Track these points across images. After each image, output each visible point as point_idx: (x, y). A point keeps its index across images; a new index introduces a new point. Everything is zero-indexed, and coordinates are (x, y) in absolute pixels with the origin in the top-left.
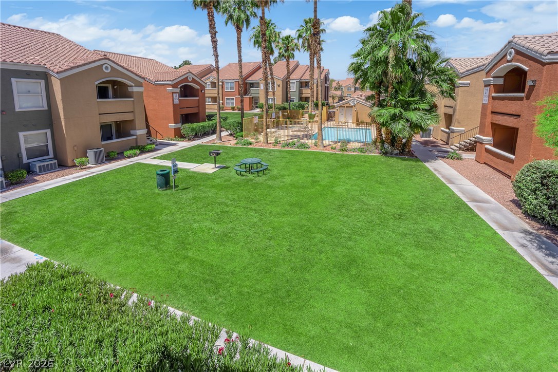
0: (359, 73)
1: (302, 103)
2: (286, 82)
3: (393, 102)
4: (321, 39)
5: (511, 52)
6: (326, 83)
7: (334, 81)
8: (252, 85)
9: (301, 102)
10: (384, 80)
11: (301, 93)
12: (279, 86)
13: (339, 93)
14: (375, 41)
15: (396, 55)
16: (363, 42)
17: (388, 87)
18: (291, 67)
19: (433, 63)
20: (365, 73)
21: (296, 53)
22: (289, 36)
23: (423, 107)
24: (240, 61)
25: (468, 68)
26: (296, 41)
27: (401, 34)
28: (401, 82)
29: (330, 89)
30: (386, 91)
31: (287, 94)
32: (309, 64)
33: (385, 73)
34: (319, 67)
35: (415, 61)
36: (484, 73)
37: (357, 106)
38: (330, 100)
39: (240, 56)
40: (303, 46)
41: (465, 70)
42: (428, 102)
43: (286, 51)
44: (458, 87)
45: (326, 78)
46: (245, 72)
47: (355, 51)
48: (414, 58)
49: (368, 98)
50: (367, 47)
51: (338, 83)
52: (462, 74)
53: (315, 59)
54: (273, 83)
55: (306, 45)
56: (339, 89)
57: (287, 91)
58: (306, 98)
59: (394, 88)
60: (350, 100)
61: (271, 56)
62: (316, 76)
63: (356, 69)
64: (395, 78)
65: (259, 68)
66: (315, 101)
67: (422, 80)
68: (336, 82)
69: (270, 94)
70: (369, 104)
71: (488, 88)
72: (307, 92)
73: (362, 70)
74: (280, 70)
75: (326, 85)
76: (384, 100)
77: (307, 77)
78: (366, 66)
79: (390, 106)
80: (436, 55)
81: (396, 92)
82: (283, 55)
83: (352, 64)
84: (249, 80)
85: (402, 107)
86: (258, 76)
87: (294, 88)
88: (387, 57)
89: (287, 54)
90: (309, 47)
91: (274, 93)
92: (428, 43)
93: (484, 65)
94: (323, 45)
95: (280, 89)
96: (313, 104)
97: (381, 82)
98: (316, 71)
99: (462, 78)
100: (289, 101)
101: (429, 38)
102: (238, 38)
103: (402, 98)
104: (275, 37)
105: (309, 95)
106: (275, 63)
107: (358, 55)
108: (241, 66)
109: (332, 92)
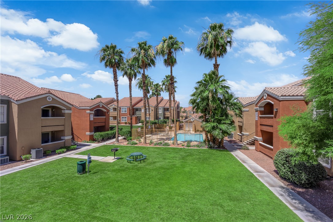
0: (195, 104)
1: (165, 120)
2: (156, 108)
3: (213, 120)
4: (175, 86)
5: (265, 95)
6: (178, 109)
7: (182, 108)
8: (137, 110)
9: (164, 119)
10: (208, 108)
11: (164, 114)
12: (152, 110)
13: (185, 114)
14: (202, 88)
15: (212, 96)
16: (196, 89)
17: (210, 112)
18: (159, 100)
19: (230, 100)
20: (198, 104)
21: (162, 93)
22: (158, 84)
23: (228, 122)
24: (131, 96)
25: (247, 103)
26: (161, 86)
27: (214, 85)
28: (215, 109)
29: (180, 112)
30: (209, 114)
31: (157, 115)
32: (169, 99)
33: (208, 104)
34: (174, 100)
35: (222, 98)
36: (254, 105)
37: (195, 122)
38: (181, 118)
39: (131, 94)
40: (165, 89)
41: (246, 103)
42: (230, 120)
43: (156, 92)
44: (244, 112)
45: (178, 106)
46: (133, 102)
47: (192, 93)
48: (221, 97)
49: (200, 117)
50: (198, 91)
51: (184, 109)
52: (245, 105)
53: (172, 96)
54: (149, 109)
55: (167, 89)
56: (185, 112)
57: (157, 114)
58: (167, 117)
59: (212, 112)
60: (191, 119)
61: (148, 94)
62: (172, 105)
63: (193, 102)
64: (213, 107)
65: (141, 100)
66: (172, 119)
67: (226, 109)
68: (183, 108)
69: (148, 115)
70: (201, 120)
71: (257, 112)
72: (168, 114)
73: (196, 103)
74: (153, 102)
75: (178, 110)
76: (208, 118)
77: (167, 106)
78: (198, 101)
79: (211, 121)
80: (232, 96)
81: (214, 114)
82: (155, 94)
83: (191, 99)
84: (135, 107)
85: (217, 122)
86: (141, 105)
87: (160, 112)
88: (208, 96)
90: (168, 89)
91: (149, 114)
92: (227, 90)
93: (254, 101)
94: (176, 89)
95: (153, 112)
96: (171, 121)
97: (206, 109)
98: (173, 103)
99: (245, 107)
100: (158, 119)
101: (228, 87)
102: (130, 84)
103: (217, 117)
104: (150, 84)
105: (169, 116)
106: (150, 98)
107: (194, 95)
108: (131, 99)
109: (181, 114)
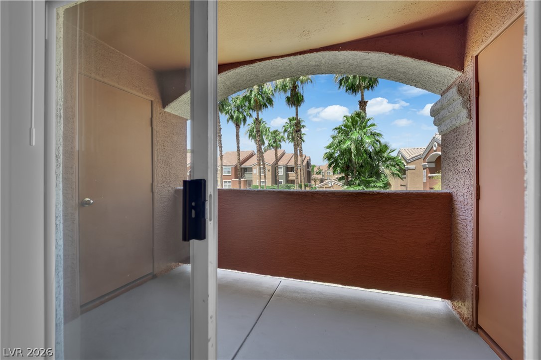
0: (332, 160)
1: (289, 185)
2: (275, 167)
3: (357, 182)
4: (302, 133)
5: (435, 145)
6: (308, 168)
7: (316, 166)
8: (246, 170)
9: (287, 184)
10: (350, 165)
11: (287, 176)
12: (269, 171)
13: (320, 177)
14: (342, 137)
15: (356, 147)
16: (334, 137)
17: (353, 171)
18: (279, 155)
19: (384, 153)
20: (336, 160)
21: (283, 144)
22: (277, 131)
23: (380, 185)
24: (239, 150)
25: (413, 156)
26: (282, 134)
27: (359, 133)
28: (362, 167)
29: (311, 172)
30: (352, 173)
31: (276, 177)
32: (294, 153)
33: (350, 160)
34: (301, 156)
36: (422, 159)
37: (334, 186)
38: (313, 183)
39: (238, 147)
40: (288, 138)
41: (411, 157)
42: (383, 181)
43: (274, 142)
44: (408, 170)
45: (308, 164)
46: (242, 158)
47: (328, 144)
48: (370, 149)
49: (340, 179)
50: (336, 141)
51: (319, 168)
52: (409, 160)
53: (298, 148)
54: (264, 168)
55: (291, 137)
56: (320, 173)
57: (276, 175)
58: (292, 180)
59: (357, 171)
60: (328, 182)
61: (262, 147)
62: (299, 163)
63: (329, 157)
64: (358, 163)
65: (252, 156)
66: (299, 183)
67: (378, 166)
68: (317, 167)
69: (263, 177)
70: (340, 184)
71: (425, 170)
72: (292, 176)
73: (334, 158)
74: (269, 156)
75: (309, 170)
76: (351, 181)
77: (292, 163)
78: (336, 155)
79: (356, 184)
80: (386, 147)
81: (359, 173)
82: (272, 146)
83: (326, 153)
84: (245, 165)
85: (365, 186)
86: (253, 161)
87: (281, 172)
88: (350, 149)
89: (276, 145)
90: (293, 139)
91: (265, 177)
92: (378, 139)
93: (420, 155)
94: (304, 138)
95: (270, 173)
96: (298, 186)
97: (348, 167)
98: (299, 158)
99: (409, 163)
100: (278, 183)
101: (379, 135)
102: (237, 132)
103: (363, 178)
104: (266, 131)
105: (294, 179)
106: (265, 151)
107: (330, 147)
108: (239, 155)
109: (313, 176)
